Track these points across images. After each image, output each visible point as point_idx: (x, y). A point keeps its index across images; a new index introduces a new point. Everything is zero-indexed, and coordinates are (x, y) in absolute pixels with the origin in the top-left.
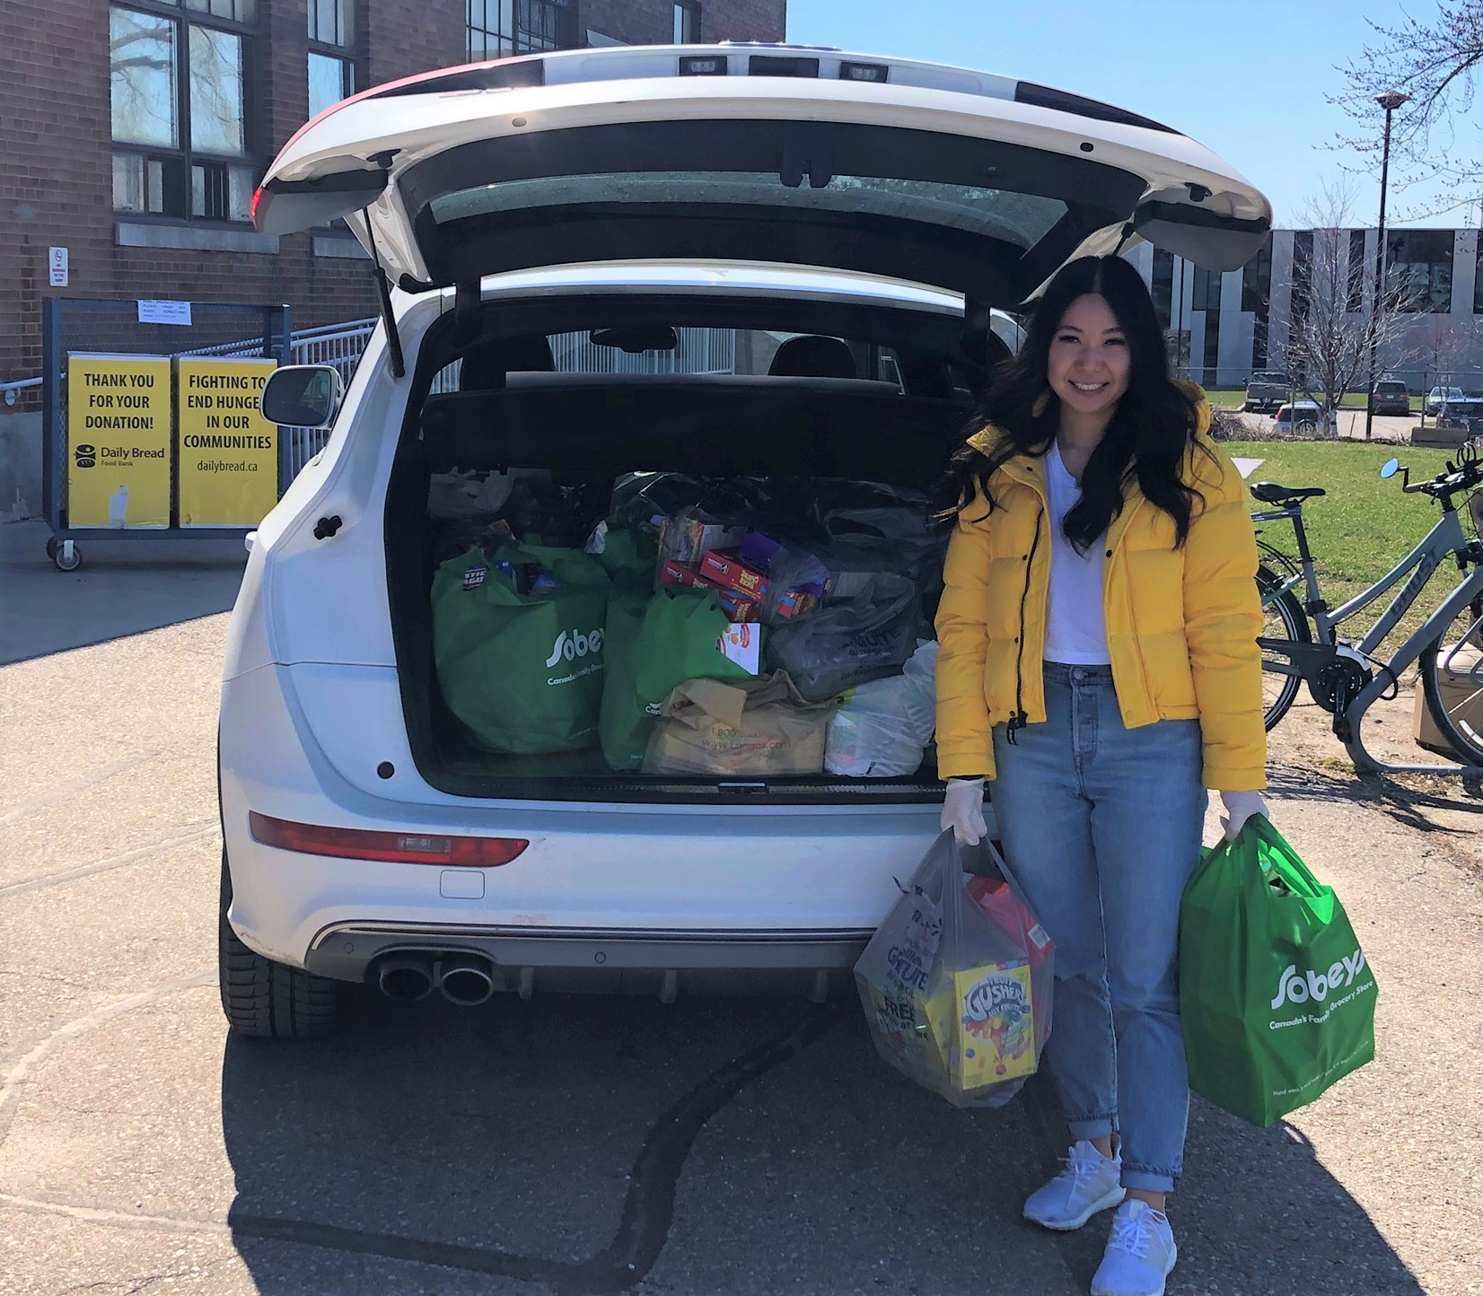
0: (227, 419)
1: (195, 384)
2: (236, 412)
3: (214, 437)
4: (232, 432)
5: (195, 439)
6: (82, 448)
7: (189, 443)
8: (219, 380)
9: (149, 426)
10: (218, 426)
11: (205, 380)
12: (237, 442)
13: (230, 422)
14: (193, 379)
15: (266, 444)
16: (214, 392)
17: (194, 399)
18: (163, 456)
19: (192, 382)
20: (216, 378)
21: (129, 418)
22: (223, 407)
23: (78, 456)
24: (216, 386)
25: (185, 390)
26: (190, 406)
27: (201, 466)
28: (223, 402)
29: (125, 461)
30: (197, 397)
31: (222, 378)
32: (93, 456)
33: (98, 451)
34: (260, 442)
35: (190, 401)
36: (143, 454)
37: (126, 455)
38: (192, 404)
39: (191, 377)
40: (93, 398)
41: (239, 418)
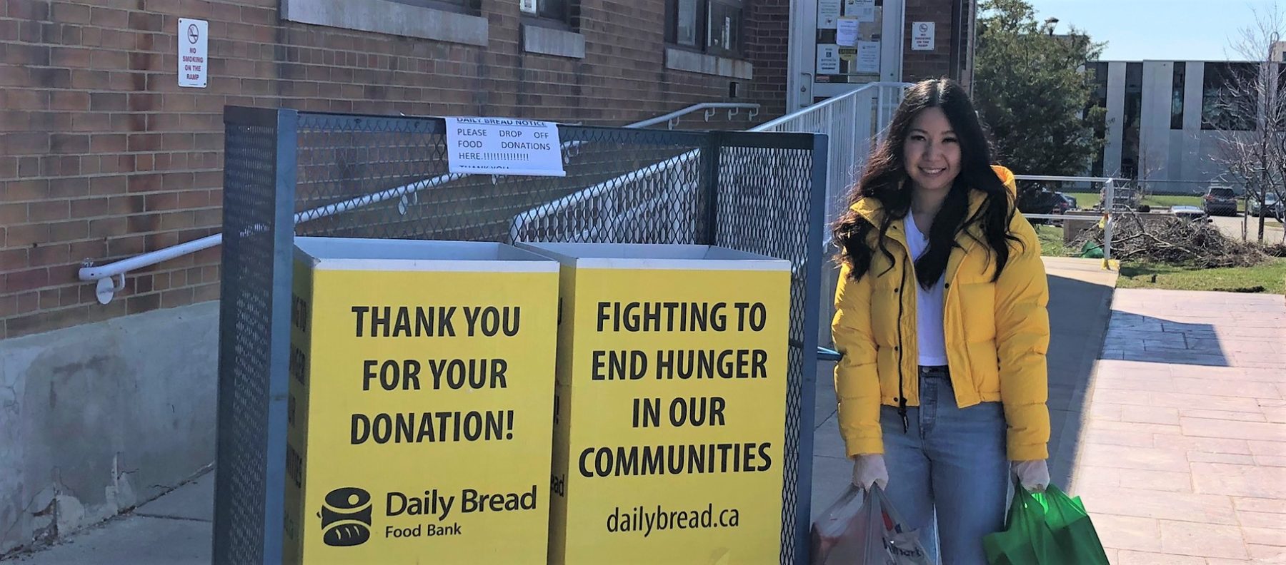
0: (679, 406)
1: (608, 324)
2: (700, 388)
3: (647, 450)
4: (690, 436)
5: (604, 456)
6: (339, 497)
7: (590, 465)
8: (664, 312)
9: (505, 431)
10: (656, 424)
11: (634, 312)
12: (697, 459)
13: (686, 412)
14: (606, 311)
15: (758, 462)
16: (652, 342)
17: (604, 359)
18: (533, 506)
19: (602, 317)
20: (658, 305)
21: (458, 415)
22: (670, 376)
23: (327, 517)
24: (657, 328)
25: (586, 339)
26: (596, 377)
27: (617, 523)
28: (670, 364)
29: (444, 524)
30: (613, 354)
31: (671, 306)
32: (366, 516)
33: (377, 504)
34: (748, 457)
35: (597, 365)
36: (487, 502)
37: (446, 511)
38: (601, 371)
39: (602, 306)
40: (373, 369)
41: (703, 400)
